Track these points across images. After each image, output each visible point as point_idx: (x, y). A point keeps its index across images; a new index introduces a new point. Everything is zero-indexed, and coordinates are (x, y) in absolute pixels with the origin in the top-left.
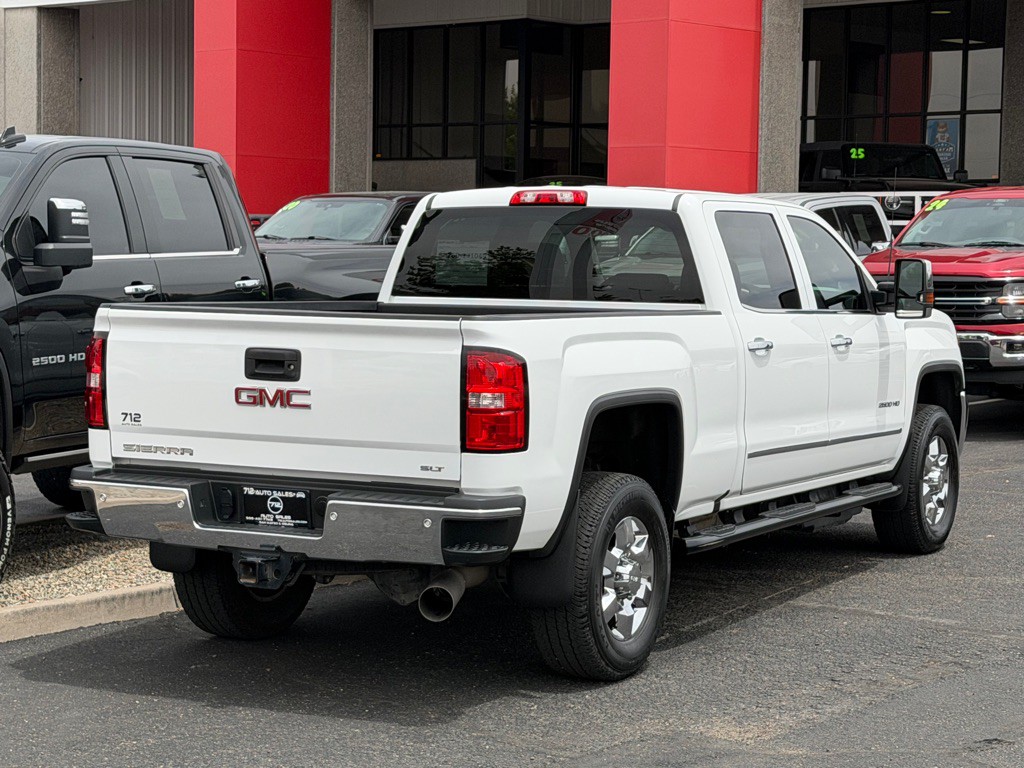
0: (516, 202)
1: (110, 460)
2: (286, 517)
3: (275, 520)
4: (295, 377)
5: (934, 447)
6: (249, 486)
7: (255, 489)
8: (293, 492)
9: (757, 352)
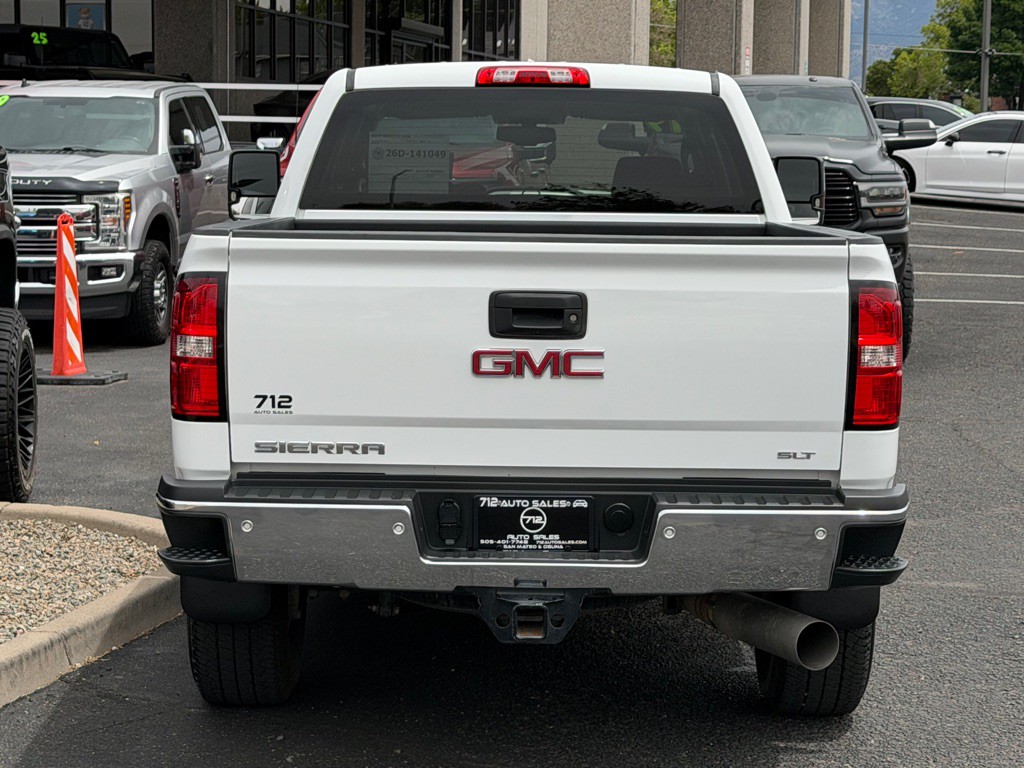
1: (227, 467)
2: (551, 537)
3: (532, 541)
4: (578, 332)
6: (490, 495)
7: (501, 499)
8: (567, 499)
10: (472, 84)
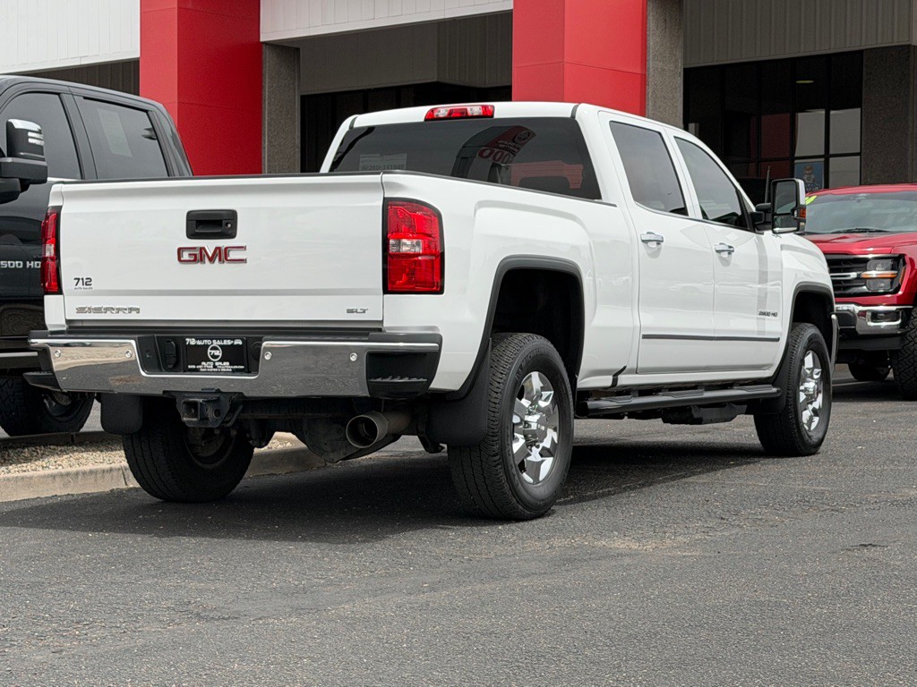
0: (430, 118)
1: (64, 323)
2: (225, 363)
3: (215, 367)
4: (232, 235)
5: (809, 361)
6: (191, 337)
7: (197, 339)
8: (231, 339)
9: (649, 243)
10: (423, 120)
